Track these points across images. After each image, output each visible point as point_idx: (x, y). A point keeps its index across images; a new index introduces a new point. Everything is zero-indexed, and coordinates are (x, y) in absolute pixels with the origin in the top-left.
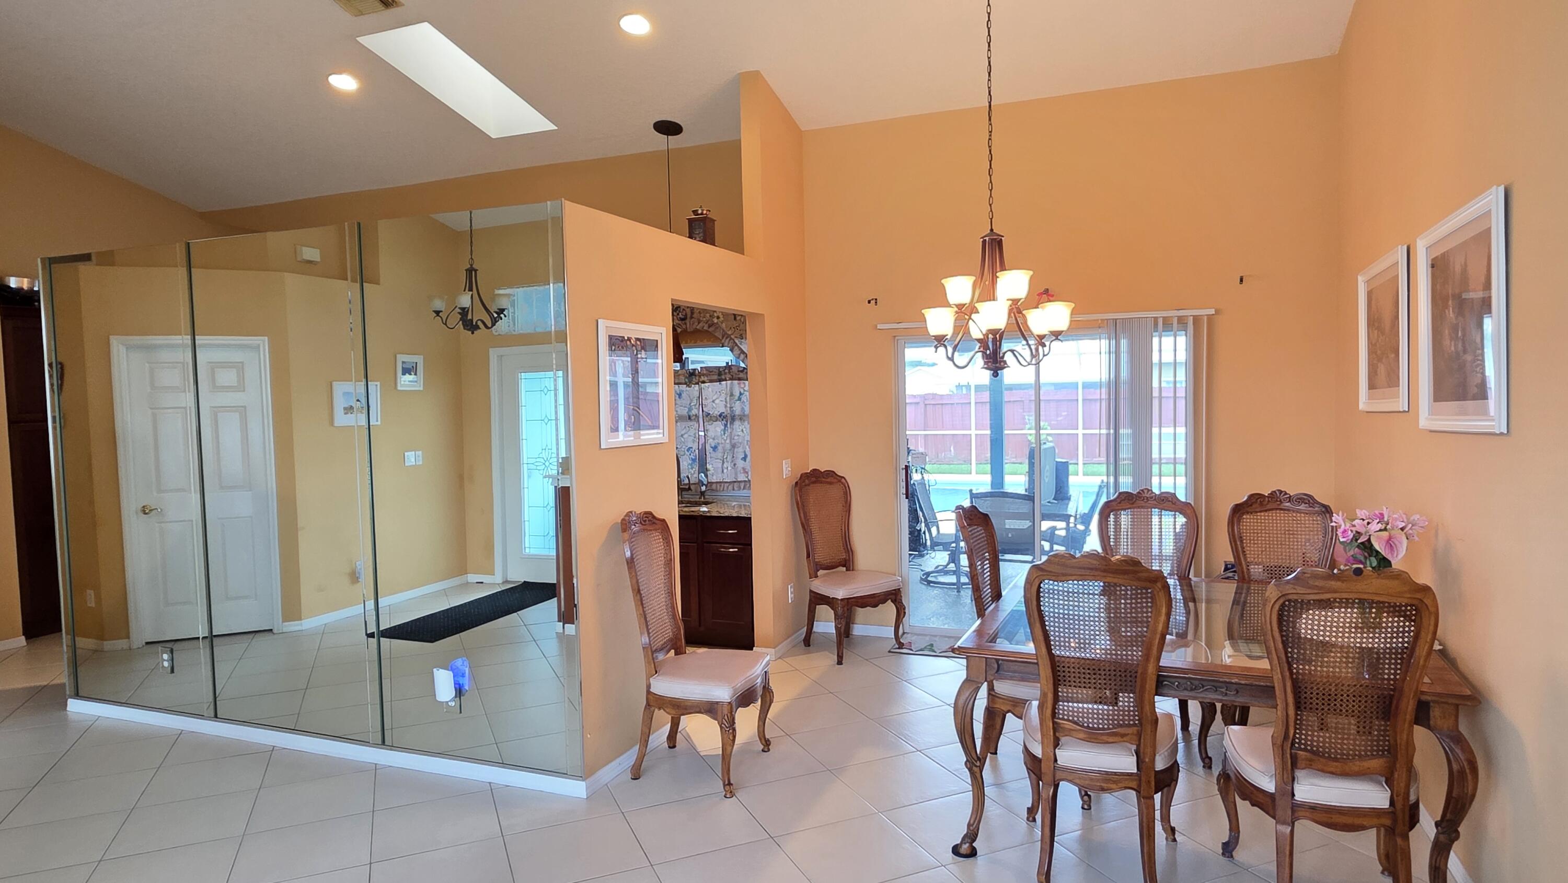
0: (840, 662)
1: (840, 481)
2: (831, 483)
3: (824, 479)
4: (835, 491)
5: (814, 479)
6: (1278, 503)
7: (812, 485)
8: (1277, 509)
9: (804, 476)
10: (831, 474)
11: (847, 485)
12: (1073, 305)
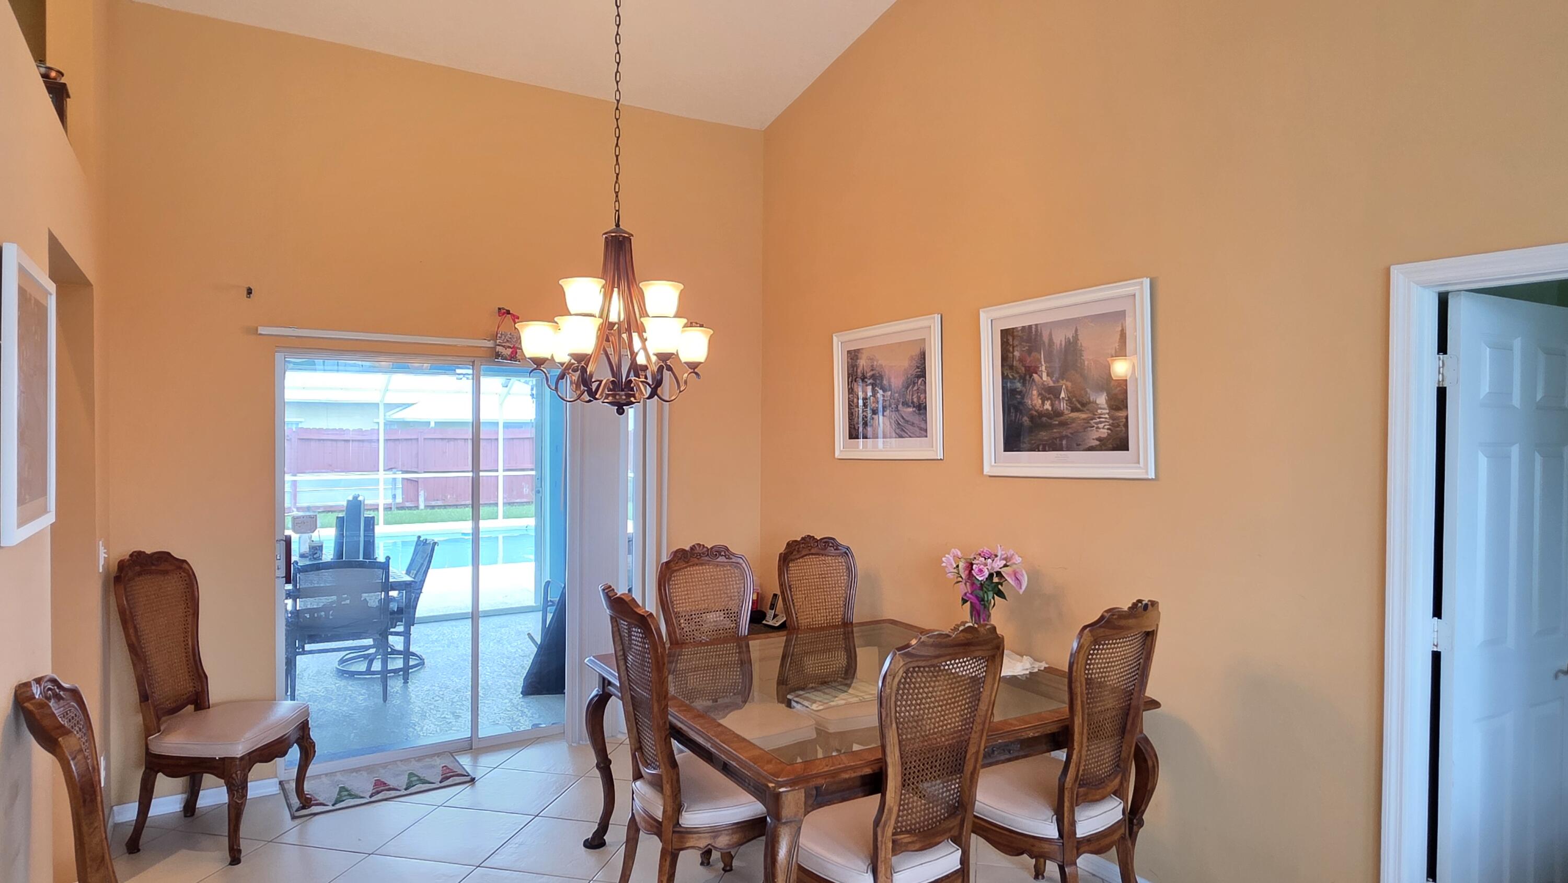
0: (235, 858)
1: (180, 568)
2: (165, 573)
3: (153, 568)
4: (173, 584)
5: (138, 568)
6: (810, 548)
7: (137, 579)
8: (809, 554)
9: (122, 565)
10: (164, 557)
11: (191, 572)
12: (712, 332)
